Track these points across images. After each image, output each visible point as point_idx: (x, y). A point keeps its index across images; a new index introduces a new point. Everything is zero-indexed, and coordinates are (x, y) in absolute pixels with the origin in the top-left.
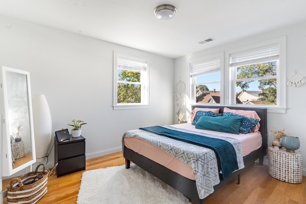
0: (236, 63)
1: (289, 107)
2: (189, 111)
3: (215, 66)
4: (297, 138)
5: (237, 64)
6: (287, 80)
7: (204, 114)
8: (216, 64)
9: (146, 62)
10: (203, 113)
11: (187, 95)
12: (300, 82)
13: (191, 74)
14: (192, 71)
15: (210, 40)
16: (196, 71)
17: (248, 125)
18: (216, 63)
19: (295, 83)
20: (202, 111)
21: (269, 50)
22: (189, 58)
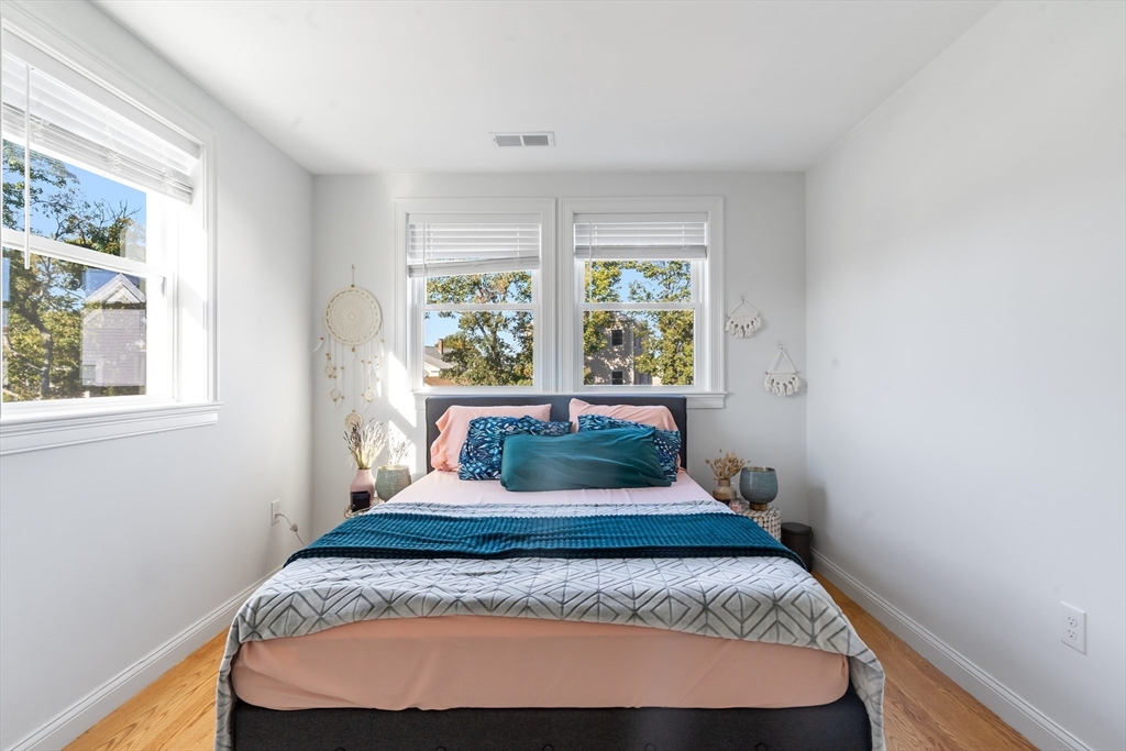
0: (593, 248)
1: (730, 390)
2: (403, 424)
3: (516, 246)
4: (770, 470)
5: (596, 250)
6: (727, 317)
7: (511, 429)
8: (521, 240)
9: (196, 149)
10: (502, 427)
11: (391, 354)
12: (751, 327)
13: (410, 261)
14: (413, 247)
15: (541, 140)
16: (432, 250)
17: (668, 452)
18: (521, 233)
19: (742, 327)
20: (495, 419)
21: (681, 225)
22: (400, 193)
